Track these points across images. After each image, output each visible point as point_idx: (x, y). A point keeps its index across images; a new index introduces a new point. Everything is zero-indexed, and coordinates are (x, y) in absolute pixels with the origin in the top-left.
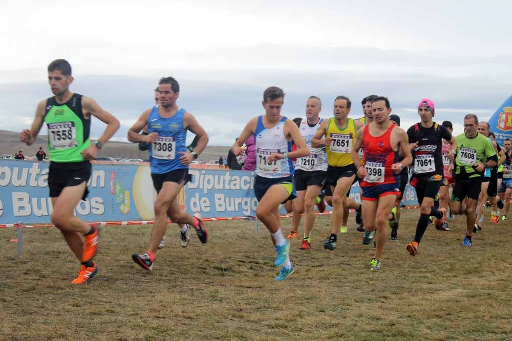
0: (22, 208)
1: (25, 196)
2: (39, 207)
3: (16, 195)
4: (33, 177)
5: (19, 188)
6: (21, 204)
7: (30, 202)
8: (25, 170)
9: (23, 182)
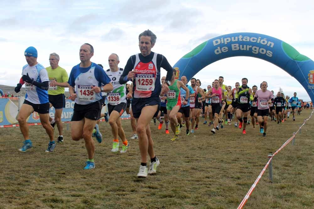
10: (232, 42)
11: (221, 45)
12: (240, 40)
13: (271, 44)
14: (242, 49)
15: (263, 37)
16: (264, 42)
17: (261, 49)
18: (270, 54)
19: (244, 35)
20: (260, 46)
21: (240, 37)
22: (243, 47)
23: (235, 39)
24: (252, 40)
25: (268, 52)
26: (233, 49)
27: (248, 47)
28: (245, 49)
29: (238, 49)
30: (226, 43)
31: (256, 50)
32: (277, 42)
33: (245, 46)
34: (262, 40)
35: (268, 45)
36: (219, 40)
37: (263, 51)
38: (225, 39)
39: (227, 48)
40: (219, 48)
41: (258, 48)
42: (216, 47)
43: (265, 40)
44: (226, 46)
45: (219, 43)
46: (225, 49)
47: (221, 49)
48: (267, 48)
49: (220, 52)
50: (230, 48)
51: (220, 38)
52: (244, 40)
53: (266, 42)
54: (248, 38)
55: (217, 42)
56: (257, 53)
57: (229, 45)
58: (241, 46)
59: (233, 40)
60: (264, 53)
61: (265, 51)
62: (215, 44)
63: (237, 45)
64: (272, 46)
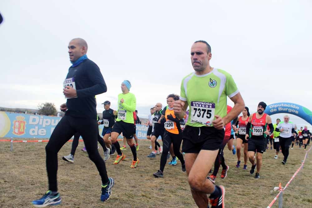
0: (139, 135)
1: (141, 133)
2: (143, 135)
3: (139, 132)
4: (143, 128)
5: (140, 131)
6: (140, 134)
7: (142, 134)
8: (141, 127)
9: (141, 130)
10: (279, 107)
11: (274, 108)
12: (283, 106)
13: (297, 108)
14: (283, 110)
15: (293, 104)
16: (294, 107)
17: (293, 110)
18: (297, 112)
19: (284, 103)
20: (292, 108)
21: (283, 104)
22: (284, 109)
23: (280, 105)
24: (288, 106)
25: (296, 111)
26: (279, 110)
27: (287, 109)
28: (285, 110)
29: (281, 110)
30: (276, 107)
31: (290, 110)
32: (300, 107)
33: (285, 109)
34: (293, 106)
35: (296, 108)
36: (272, 106)
37: (293, 111)
38: (275, 105)
39: (276, 109)
40: (272, 109)
41: (291, 110)
42: (271, 109)
43: (294, 106)
44: (275, 108)
45: (272, 107)
46: (275, 110)
47: (273, 109)
48: (296, 110)
49: (273, 111)
50: (277, 109)
51: (272, 105)
52: (284, 106)
53: (295, 107)
54: (286, 105)
55: (271, 107)
56: (291, 112)
57: (277, 108)
58: (283, 109)
59: (279, 106)
60: (294, 112)
61: (294, 111)
62: (270, 108)
63: (281, 108)
64: (298, 109)
